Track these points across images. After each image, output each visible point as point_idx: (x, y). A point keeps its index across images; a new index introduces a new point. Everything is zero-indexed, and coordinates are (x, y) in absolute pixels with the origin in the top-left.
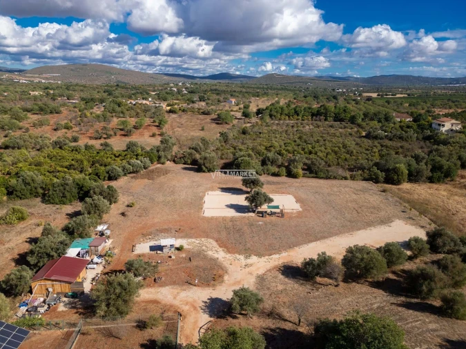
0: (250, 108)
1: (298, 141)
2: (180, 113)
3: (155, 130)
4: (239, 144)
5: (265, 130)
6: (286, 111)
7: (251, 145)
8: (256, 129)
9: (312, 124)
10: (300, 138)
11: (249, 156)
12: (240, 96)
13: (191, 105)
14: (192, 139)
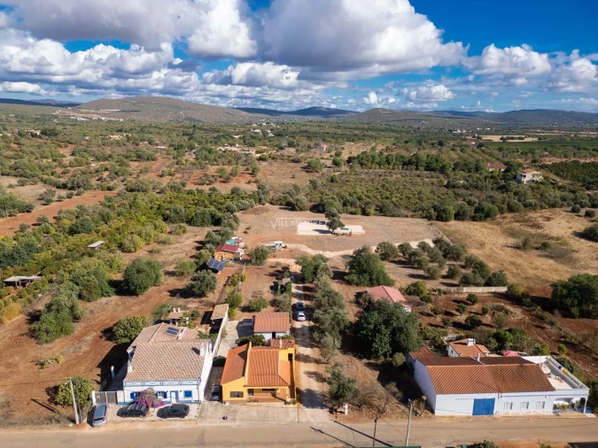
0: (343, 155)
1: (381, 189)
2: (270, 160)
3: (249, 177)
4: (327, 190)
5: (352, 178)
6: (377, 160)
7: (337, 191)
8: (344, 177)
9: (401, 173)
10: (383, 186)
11: (333, 198)
12: (334, 140)
13: (281, 152)
14: (285, 186)
